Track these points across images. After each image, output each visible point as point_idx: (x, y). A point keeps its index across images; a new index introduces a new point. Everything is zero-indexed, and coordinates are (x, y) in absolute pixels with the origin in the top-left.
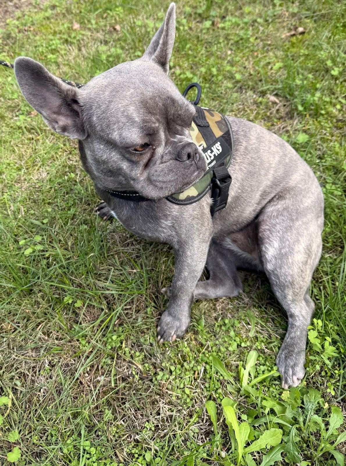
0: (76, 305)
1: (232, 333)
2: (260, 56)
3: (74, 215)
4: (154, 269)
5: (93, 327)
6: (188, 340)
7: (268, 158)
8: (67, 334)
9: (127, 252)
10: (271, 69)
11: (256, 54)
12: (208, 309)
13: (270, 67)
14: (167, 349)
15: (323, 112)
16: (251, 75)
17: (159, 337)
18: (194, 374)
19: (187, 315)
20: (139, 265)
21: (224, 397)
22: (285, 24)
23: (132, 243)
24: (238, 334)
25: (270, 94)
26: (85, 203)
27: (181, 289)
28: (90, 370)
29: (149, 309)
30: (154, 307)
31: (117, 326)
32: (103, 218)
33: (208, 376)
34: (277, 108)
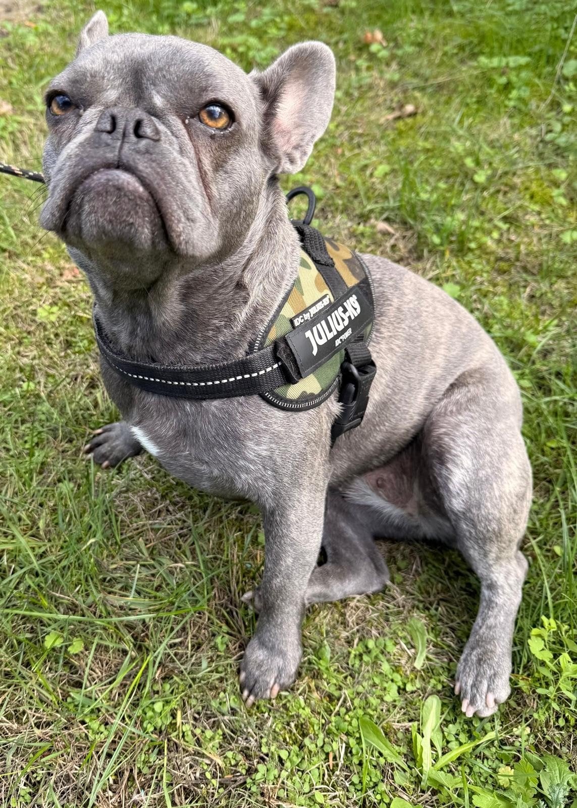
0: (72, 651)
1: (386, 667)
2: (348, 154)
3: (43, 464)
4: (219, 556)
5: (111, 691)
6: (304, 691)
7: (435, 328)
8: (57, 712)
9: (159, 529)
10: (371, 175)
11: (340, 151)
12: (332, 623)
13: (368, 173)
14: (266, 715)
15: (473, 245)
16: (338, 187)
17: (246, 693)
18: (327, 758)
19: (296, 642)
20: (188, 553)
21: (391, 800)
22: (381, 100)
23: (168, 510)
24: (396, 669)
25: (376, 219)
26: (64, 437)
27: (280, 592)
28: (115, 782)
29: (218, 640)
30: (228, 633)
31: (160, 682)
32: (101, 464)
33: (355, 761)
34: (392, 241)
